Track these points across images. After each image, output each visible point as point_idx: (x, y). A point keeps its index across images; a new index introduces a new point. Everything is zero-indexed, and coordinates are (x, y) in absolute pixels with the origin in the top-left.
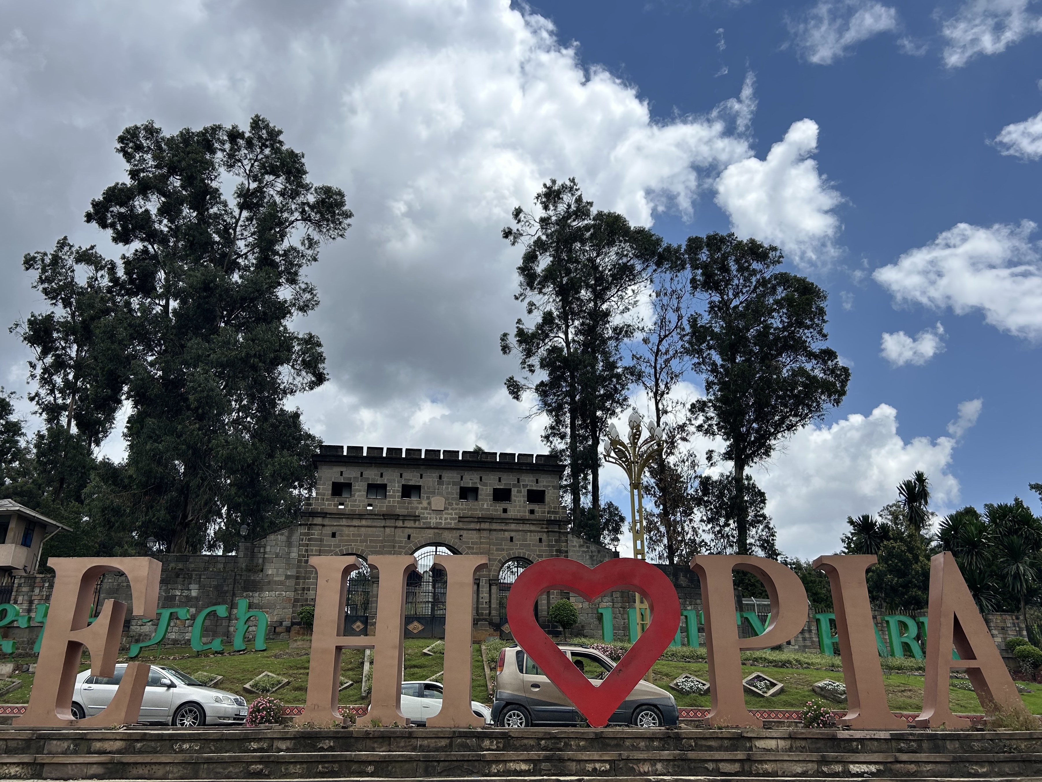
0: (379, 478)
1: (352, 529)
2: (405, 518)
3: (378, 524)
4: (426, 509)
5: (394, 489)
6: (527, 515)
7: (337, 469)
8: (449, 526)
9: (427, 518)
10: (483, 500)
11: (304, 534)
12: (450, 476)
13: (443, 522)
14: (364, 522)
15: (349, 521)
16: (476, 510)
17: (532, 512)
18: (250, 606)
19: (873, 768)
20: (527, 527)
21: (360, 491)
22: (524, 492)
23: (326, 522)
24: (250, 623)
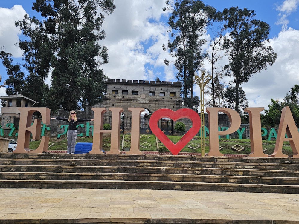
0: (125, 89)
1: (118, 103)
2: (134, 100)
3: (126, 102)
4: (140, 98)
5: (130, 92)
6: (170, 100)
7: (113, 86)
8: (146, 103)
9: (140, 101)
10: (157, 95)
11: (105, 105)
12: (147, 88)
13: (145, 102)
14: (122, 101)
15: (117, 101)
16: (155, 98)
17: (171, 99)
18: (90, 125)
19: (252, 167)
20: (170, 103)
21: (120, 92)
22: (169, 93)
23: (111, 101)
24: (91, 129)
